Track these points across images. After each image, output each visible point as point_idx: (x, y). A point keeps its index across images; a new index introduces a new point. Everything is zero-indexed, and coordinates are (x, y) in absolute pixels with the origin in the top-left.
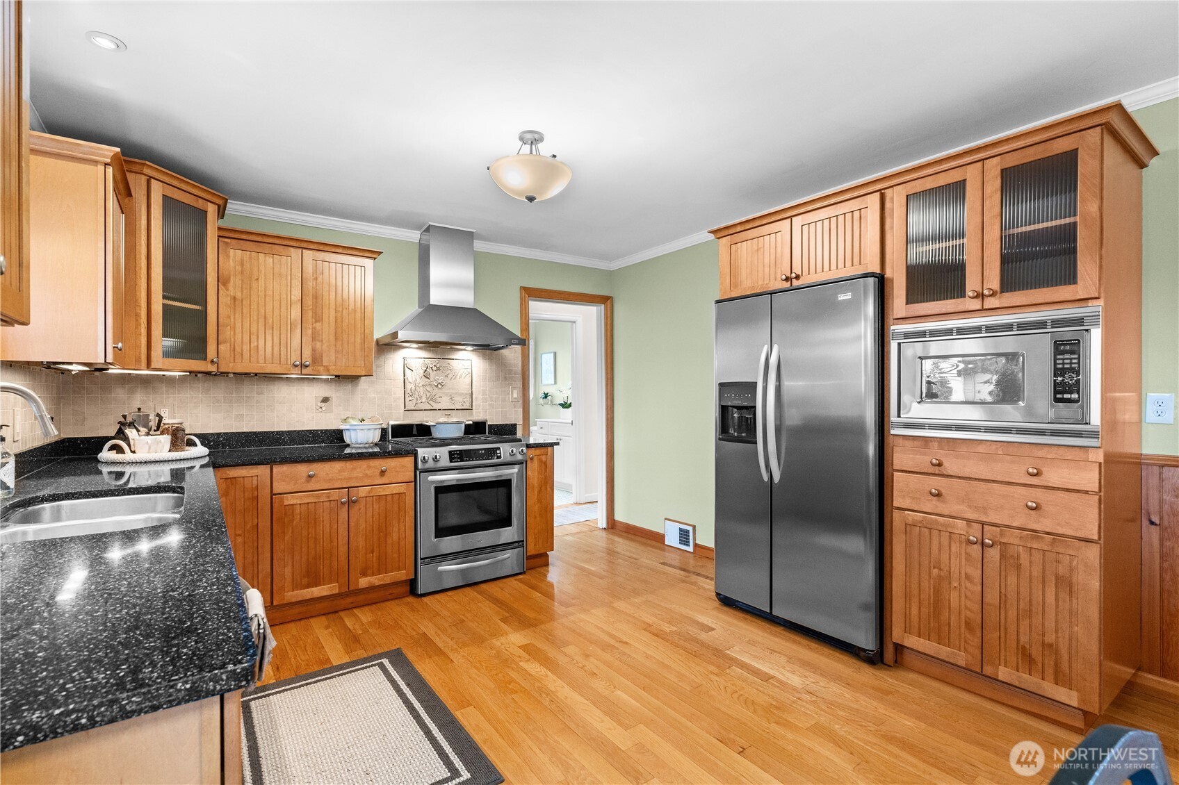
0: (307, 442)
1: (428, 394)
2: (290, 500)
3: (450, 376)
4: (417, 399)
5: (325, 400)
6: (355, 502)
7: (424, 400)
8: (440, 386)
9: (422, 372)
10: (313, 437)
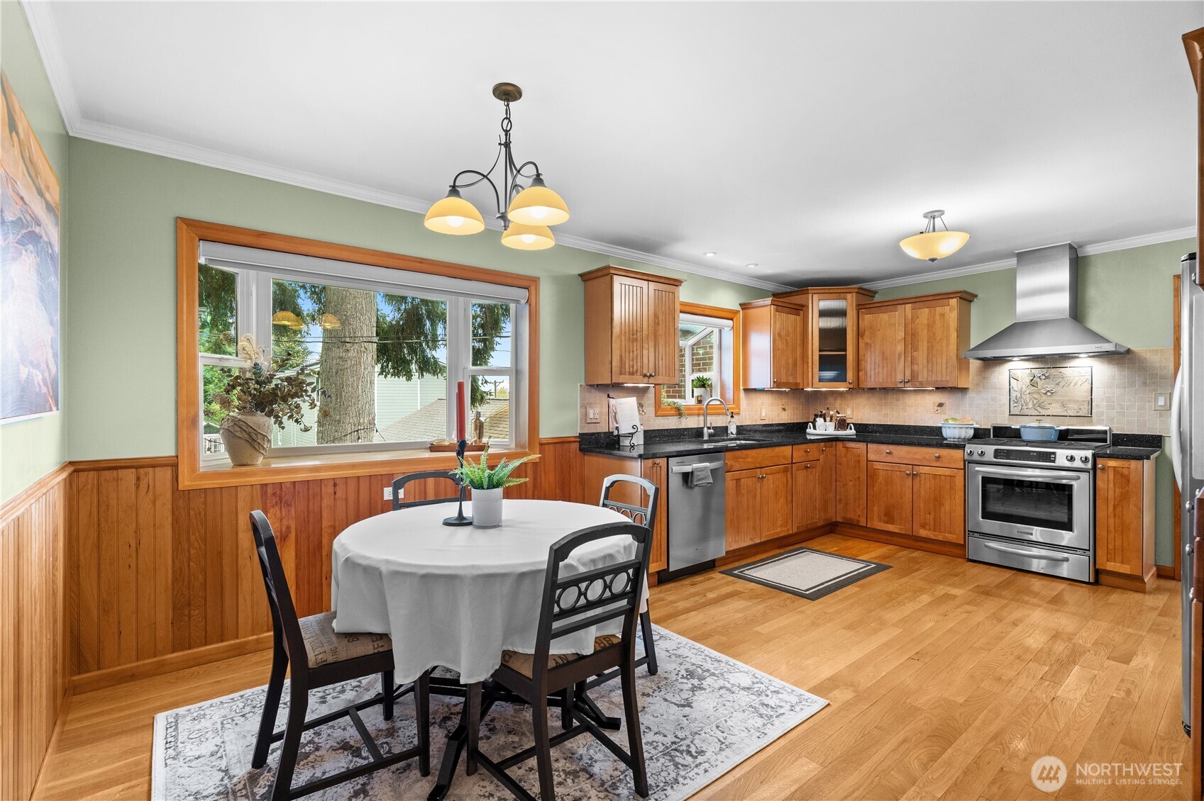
0: (926, 434)
1: (1035, 401)
2: (877, 466)
3: (1061, 384)
4: (1022, 405)
5: (941, 405)
6: (916, 475)
7: (1031, 406)
8: (1049, 394)
9: (1028, 381)
10: (930, 431)
